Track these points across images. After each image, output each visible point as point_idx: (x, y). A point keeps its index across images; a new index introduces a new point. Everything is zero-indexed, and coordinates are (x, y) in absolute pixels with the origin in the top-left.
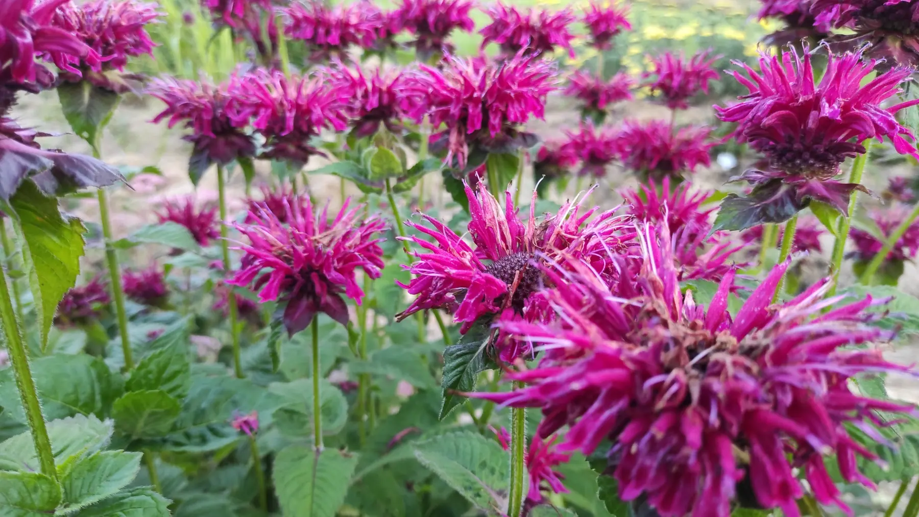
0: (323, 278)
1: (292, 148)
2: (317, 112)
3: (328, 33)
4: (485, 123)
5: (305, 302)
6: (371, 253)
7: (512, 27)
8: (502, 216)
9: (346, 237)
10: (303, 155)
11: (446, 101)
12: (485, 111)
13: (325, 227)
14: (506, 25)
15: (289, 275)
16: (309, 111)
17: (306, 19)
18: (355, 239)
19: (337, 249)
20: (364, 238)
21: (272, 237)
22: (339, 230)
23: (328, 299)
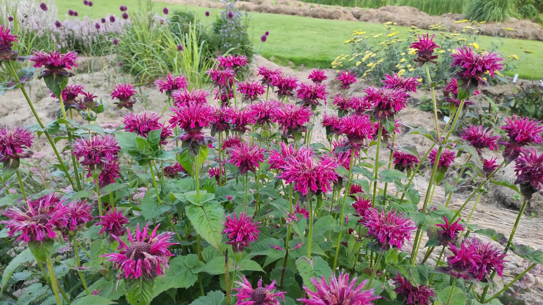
0: (250, 162)
1: (241, 128)
2: (248, 119)
3: (251, 91)
4: (292, 124)
5: (245, 168)
6: (261, 156)
7: (306, 91)
8: (288, 149)
9: (255, 153)
10: (244, 130)
11: (282, 118)
12: (292, 121)
13: (250, 150)
14: (304, 90)
15: (242, 161)
16: (246, 119)
17: (245, 87)
18: (258, 153)
19: (253, 155)
20: (260, 153)
21: (238, 152)
22: (254, 151)
23: (251, 167)
